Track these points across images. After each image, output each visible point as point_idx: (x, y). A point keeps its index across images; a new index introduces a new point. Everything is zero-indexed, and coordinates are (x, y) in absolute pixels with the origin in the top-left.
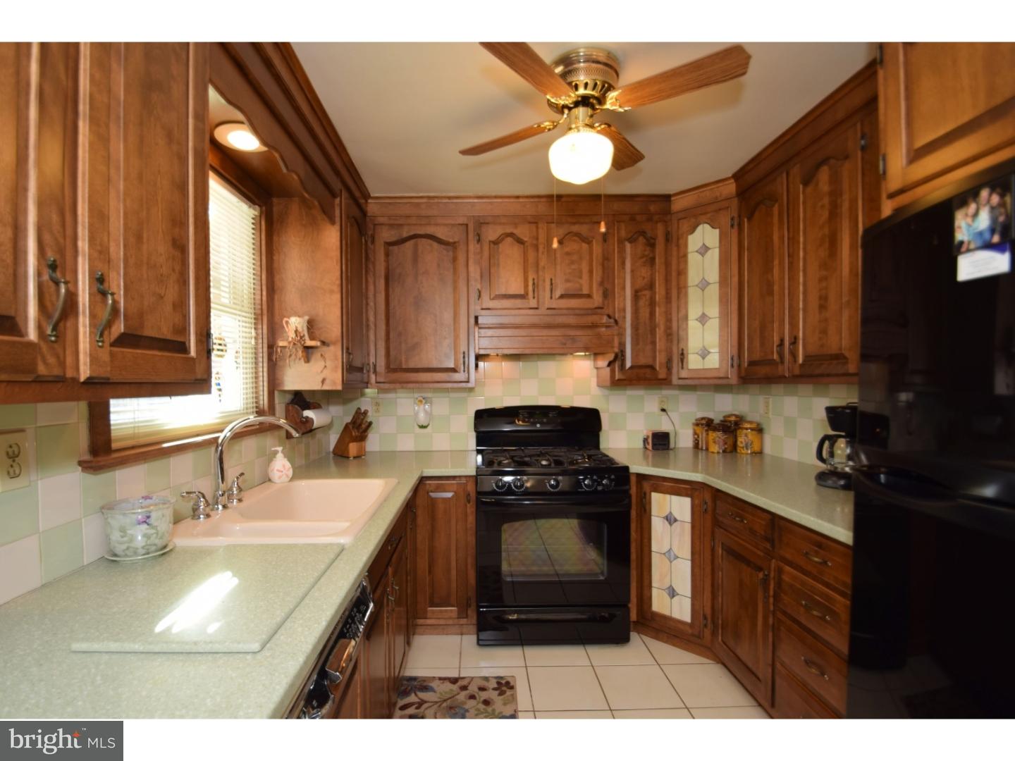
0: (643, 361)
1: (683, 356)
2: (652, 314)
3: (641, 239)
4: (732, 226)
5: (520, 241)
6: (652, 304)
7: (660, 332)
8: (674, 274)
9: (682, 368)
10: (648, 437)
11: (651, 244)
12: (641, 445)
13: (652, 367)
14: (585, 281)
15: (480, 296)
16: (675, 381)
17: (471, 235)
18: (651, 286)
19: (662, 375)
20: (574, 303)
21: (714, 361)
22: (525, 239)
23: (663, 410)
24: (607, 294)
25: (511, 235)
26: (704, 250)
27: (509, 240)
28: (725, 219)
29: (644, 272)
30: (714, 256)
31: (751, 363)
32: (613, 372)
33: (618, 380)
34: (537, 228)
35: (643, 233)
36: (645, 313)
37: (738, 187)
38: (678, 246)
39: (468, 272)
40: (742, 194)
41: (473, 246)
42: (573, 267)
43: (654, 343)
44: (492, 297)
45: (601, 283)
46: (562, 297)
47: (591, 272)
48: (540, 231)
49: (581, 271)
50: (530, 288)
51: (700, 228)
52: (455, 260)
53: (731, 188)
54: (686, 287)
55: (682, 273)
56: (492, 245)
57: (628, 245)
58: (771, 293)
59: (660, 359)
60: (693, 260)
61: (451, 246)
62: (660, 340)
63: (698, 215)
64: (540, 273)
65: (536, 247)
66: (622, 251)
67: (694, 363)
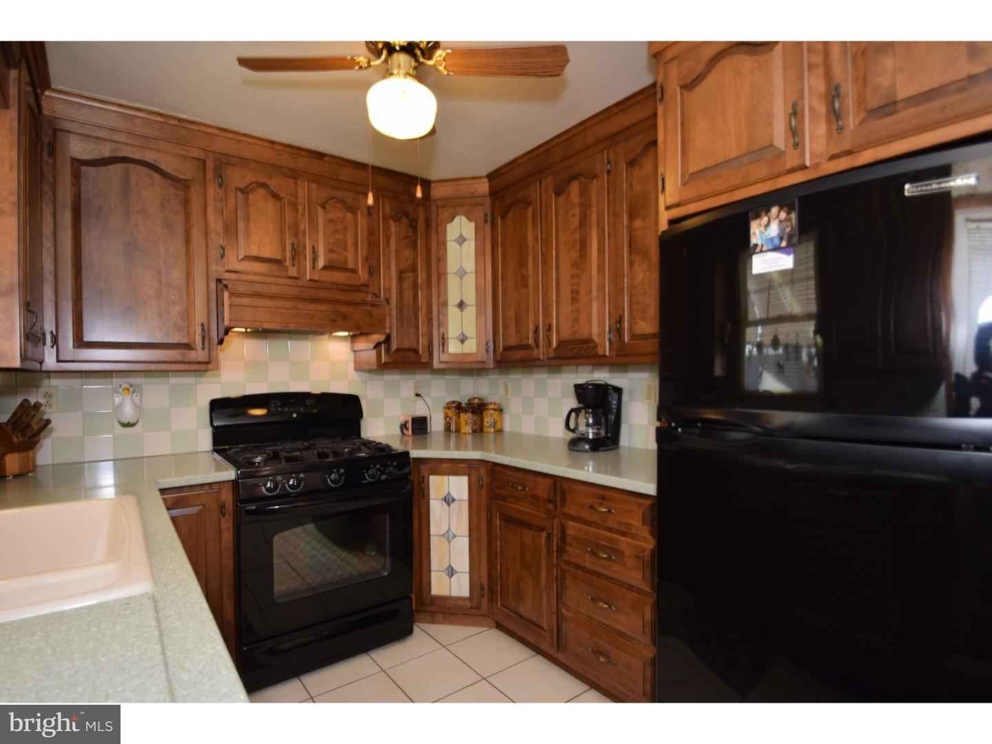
0: (407, 345)
1: (444, 341)
2: (415, 297)
3: (404, 219)
4: (486, 222)
5: (276, 196)
6: (415, 287)
7: (422, 316)
8: (434, 260)
9: (443, 352)
10: (406, 422)
11: (413, 226)
12: (398, 431)
13: (416, 351)
14: (350, 254)
15: (223, 256)
16: (436, 365)
17: (210, 176)
18: (414, 269)
19: (425, 359)
20: (338, 277)
21: (471, 347)
22: (282, 195)
23: (418, 395)
24: (373, 271)
25: (264, 185)
26: (461, 240)
27: (262, 191)
28: (480, 213)
29: (408, 253)
30: (470, 247)
31: (506, 348)
32: (379, 355)
33: (385, 363)
34: (296, 184)
35: (406, 214)
36: (408, 295)
37: (490, 187)
38: (437, 232)
39: (206, 222)
40: (495, 193)
41: (212, 190)
42: (338, 237)
43: (417, 326)
44: (239, 259)
45: (366, 259)
46: (325, 268)
47: (356, 245)
48: (300, 189)
49: (345, 242)
50: (288, 254)
51: (457, 219)
52: (186, 202)
53: (484, 187)
54: (445, 274)
55: (442, 259)
56: (239, 194)
57: (393, 225)
58: (525, 285)
59: (422, 343)
60: (452, 247)
61: (182, 184)
62: (422, 324)
63: (457, 205)
64: (301, 238)
65: (295, 206)
66: (387, 228)
67: (454, 347)
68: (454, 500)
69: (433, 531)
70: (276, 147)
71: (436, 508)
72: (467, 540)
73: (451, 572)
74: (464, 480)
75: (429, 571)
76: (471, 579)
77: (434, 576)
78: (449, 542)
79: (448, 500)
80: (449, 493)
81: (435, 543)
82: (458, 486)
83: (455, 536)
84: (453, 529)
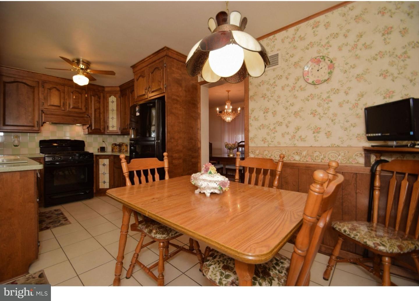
0: (97, 127)
1: (108, 127)
2: (100, 116)
3: (97, 96)
4: (119, 98)
5: (58, 90)
6: (100, 113)
7: (102, 120)
8: (106, 106)
9: (108, 130)
10: (99, 148)
11: (99, 98)
12: (97, 150)
13: (100, 129)
14: (80, 105)
15: (43, 105)
16: (106, 133)
17: (40, 85)
18: (99, 109)
19: (103, 131)
20: (77, 110)
21: (115, 129)
22: (60, 90)
23: (103, 141)
24: (87, 109)
25: (55, 88)
26: (113, 102)
27: (55, 89)
28: (118, 95)
29: (97, 104)
30: (115, 104)
31: (123, 129)
32: (88, 130)
33: (90, 132)
34: (64, 87)
35: (97, 95)
36: (98, 115)
37: (120, 89)
38: (106, 99)
39: (39, 96)
40: (121, 91)
41: (41, 89)
42: (77, 100)
43: (100, 123)
44: (48, 105)
45: (85, 106)
46: (72, 108)
47: (82, 103)
48: (65, 88)
49: (79, 102)
50: (62, 104)
51: (112, 97)
52: (33, 92)
53: (118, 89)
54: (109, 110)
55: (108, 106)
56: (48, 90)
57: (93, 97)
59: (102, 127)
60: (110, 104)
61: (32, 88)
62: (102, 122)
63: (111, 93)
64: (65, 100)
65: (64, 93)
66: (91, 98)
67: (111, 129)
68: (105, 165)
69: (100, 172)
70: (59, 78)
71: (101, 167)
72: (108, 174)
73: (104, 182)
74: (108, 160)
75: (99, 182)
76: (109, 184)
77: (100, 184)
78: (104, 175)
79: (104, 165)
80: (104, 163)
81: (100, 175)
82: (106, 161)
83: (106, 174)
84: (105, 172)
